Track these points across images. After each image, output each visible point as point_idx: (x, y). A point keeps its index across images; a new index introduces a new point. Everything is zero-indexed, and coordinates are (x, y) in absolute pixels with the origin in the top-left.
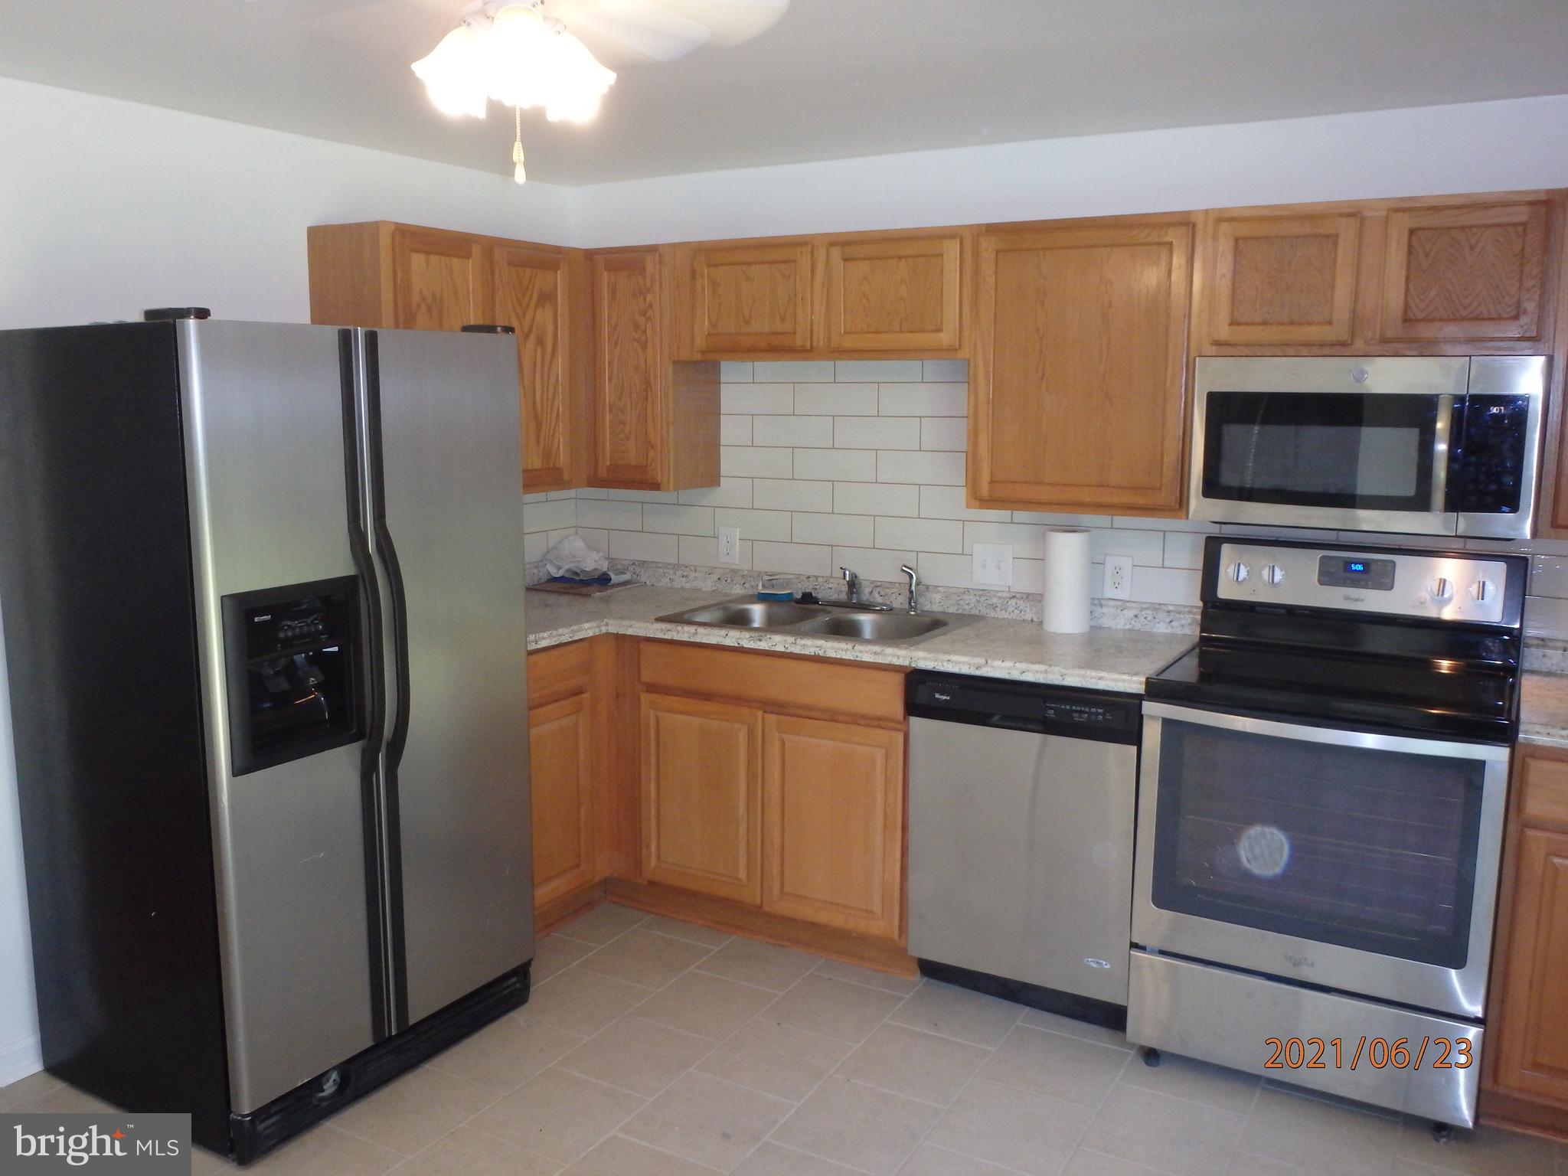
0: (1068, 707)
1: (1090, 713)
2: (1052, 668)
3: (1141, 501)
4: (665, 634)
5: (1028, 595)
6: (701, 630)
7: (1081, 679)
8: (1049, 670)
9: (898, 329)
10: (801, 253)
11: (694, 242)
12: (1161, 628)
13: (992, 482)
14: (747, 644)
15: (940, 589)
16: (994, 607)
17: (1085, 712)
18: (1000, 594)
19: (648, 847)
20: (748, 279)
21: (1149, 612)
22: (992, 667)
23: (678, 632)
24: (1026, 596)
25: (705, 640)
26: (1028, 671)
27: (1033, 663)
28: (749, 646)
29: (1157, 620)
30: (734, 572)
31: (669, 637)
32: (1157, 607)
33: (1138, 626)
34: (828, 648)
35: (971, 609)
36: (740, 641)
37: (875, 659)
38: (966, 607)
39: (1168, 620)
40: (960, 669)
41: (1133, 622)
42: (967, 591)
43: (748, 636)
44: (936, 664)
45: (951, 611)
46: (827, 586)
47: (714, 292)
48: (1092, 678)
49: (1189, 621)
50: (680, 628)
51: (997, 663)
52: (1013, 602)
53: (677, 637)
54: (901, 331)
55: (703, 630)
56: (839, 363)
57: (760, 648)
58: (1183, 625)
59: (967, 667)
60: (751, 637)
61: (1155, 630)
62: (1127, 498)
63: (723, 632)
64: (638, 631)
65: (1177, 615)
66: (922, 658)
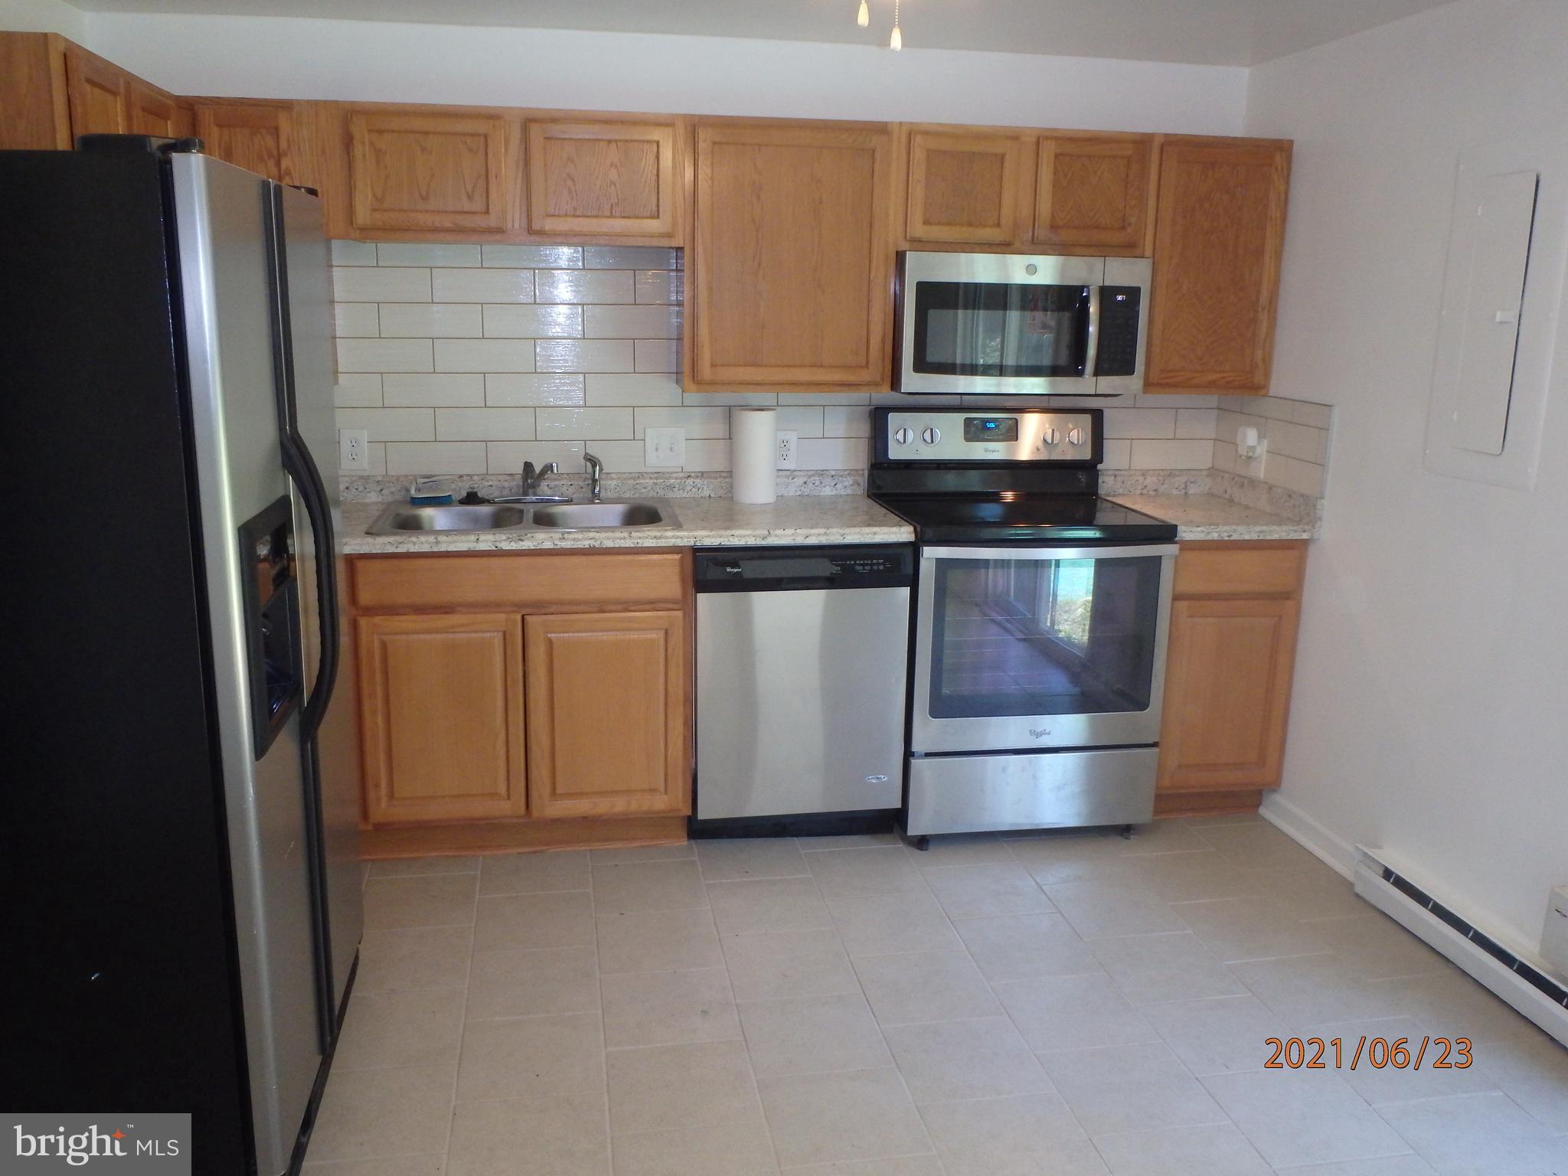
0: (852, 562)
1: (872, 565)
2: (830, 530)
3: (851, 378)
4: (397, 547)
5: (703, 473)
6: (442, 538)
7: (860, 536)
8: (828, 532)
9: (608, 214)
10: (494, 126)
11: (344, 102)
12: (827, 491)
13: (713, 365)
14: (506, 546)
15: (613, 475)
16: (672, 487)
17: (867, 565)
18: (675, 475)
19: (377, 786)
20: (423, 149)
21: (816, 478)
22: (776, 536)
23: (414, 544)
24: (700, 474)
25: (452, 548)
26: (810, 535)
27: (812, 528)
28: (510, 548)
29: (823, 484)
30: (366, 479)
31: (404, 550)
32: (821, 473)
33: (807, 491)
34: (604, 539)
35: (648, 492)
36: (498, 544)
37: (657, 543)
38: (643, 490)
39: (833, 484)
40: (746, 542)
41: (803, 489)
42: (641, 475)
43: (504, 538)
44: (722, 540)
45: (627, 496)
46: (487, 484)
47: (378, 162)
48: (868, 534)
49: (851, 483)
50: (414, 539)
51: (780, 532)
52: (690, 481)
53: (413, 549)
54: (612, 216)
55: (445, 537)
56: (487, 248)
57: (524, 548)
58: (845, 487)
59: (753, 539)
60: (508, 538)
61: (821, 494)
62: (838, 376)
63: (473, 538)
64: (356, 548)
65: (841, 479)
66: (706, 536)
